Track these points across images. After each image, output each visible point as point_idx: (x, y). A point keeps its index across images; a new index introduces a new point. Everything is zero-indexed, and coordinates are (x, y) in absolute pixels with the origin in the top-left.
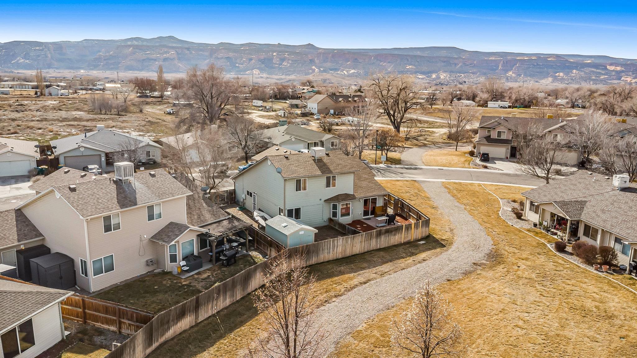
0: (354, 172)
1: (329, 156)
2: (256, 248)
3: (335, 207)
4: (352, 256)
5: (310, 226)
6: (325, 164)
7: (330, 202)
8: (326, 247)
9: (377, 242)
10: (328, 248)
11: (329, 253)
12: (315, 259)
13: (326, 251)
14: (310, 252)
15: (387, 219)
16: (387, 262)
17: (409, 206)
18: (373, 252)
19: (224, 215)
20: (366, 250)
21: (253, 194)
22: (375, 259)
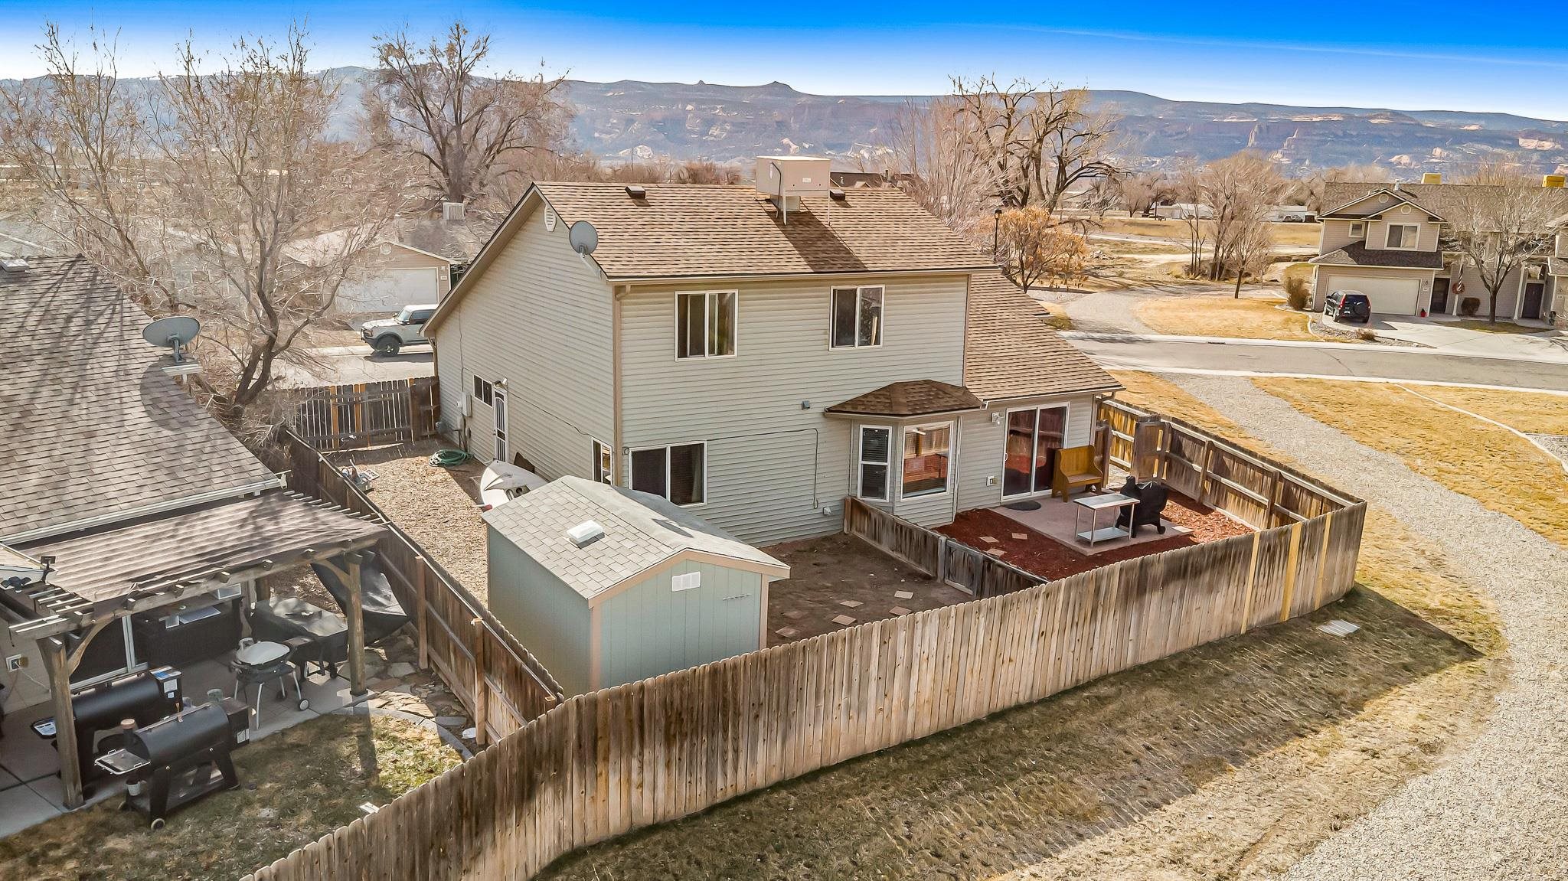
0: (968, 276)
1: (846, 206)
2: (423, 664)
3: (875, 445)
4: (995, 716)
5: (744, 539)
6: (826, 235)
7: (851, 420)
8: (841, 672)
9: (1123, 630)
10: (856, 676)
11: (862, 708)
12: (768, 756)
13: (841, 699)
14: (737, 714)
15: (1129, 507)
16: (1215, 765)
17: (1216, 449)
18: (1104, 690)
19: (241, 470)
20: (1066, 681)
21: (495, 389)
22: (1136, 744)
